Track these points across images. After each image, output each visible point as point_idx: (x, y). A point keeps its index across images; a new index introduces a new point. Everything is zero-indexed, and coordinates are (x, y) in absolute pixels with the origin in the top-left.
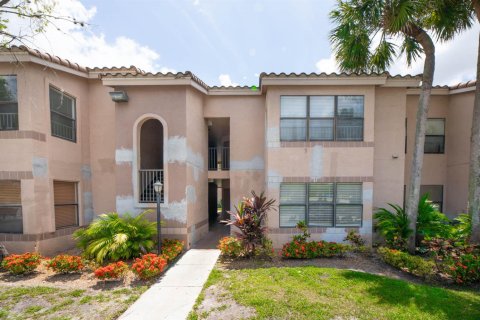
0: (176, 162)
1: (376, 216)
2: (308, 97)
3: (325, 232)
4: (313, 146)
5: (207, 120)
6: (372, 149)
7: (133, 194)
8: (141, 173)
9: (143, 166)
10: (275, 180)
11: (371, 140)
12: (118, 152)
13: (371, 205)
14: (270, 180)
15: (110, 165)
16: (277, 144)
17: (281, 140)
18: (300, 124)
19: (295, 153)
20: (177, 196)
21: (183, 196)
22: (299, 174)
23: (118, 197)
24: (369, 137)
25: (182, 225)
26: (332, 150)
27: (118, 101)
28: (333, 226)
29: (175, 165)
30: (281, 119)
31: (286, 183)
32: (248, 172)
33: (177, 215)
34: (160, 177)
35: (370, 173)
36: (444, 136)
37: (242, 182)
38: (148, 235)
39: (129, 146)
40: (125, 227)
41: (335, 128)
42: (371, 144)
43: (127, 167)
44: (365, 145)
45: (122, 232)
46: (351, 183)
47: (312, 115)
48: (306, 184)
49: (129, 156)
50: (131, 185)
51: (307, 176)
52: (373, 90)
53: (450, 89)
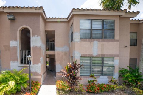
0: (36, 47)
1: (120, 71)
2: (91, 20)
3: (99, 78)
4: (94, 41)
5: (46, 31)
6: (118, 43)
7: (17, 61)
8: (21, 51)
9: (22, 48)
10: (78, 55)
11: (118, 39)
12: (11, 42)
13: (118, 67)
14: (76, 55)
15: (8, 48)
16: (79, 40)
17: (80, 38)
18: (88, 31)
19: (86, 44)
20: (36, 62)
21: (39, 62)
22: (88, 53)
23: (11, 62)
24: (117, 37)
25: (39, 75)
26: (101, 43)
27: (11, 20)
28: (102, 76)
29: (35, 48)
30: (80, 29)
31: (83, 57)
32: (62, 52)
33: (36, 70)
34: (29, 53)
35: (117, 53)
36: (137, 39)
37: (60, 56)
38: (25, 81)
39: (16, 40)
40: (14, 77)
41: (102, 34)
42: (118, 41)
43: (15, 48)
44: (115, 41)
45: (13, 80)
46: (109, 57)
47: (93, 28)
48: (91, 57)
49: (15, 44)
50: (17, 56)
51: (91, 54)
52: (118, 17)
53: (140, 21)
